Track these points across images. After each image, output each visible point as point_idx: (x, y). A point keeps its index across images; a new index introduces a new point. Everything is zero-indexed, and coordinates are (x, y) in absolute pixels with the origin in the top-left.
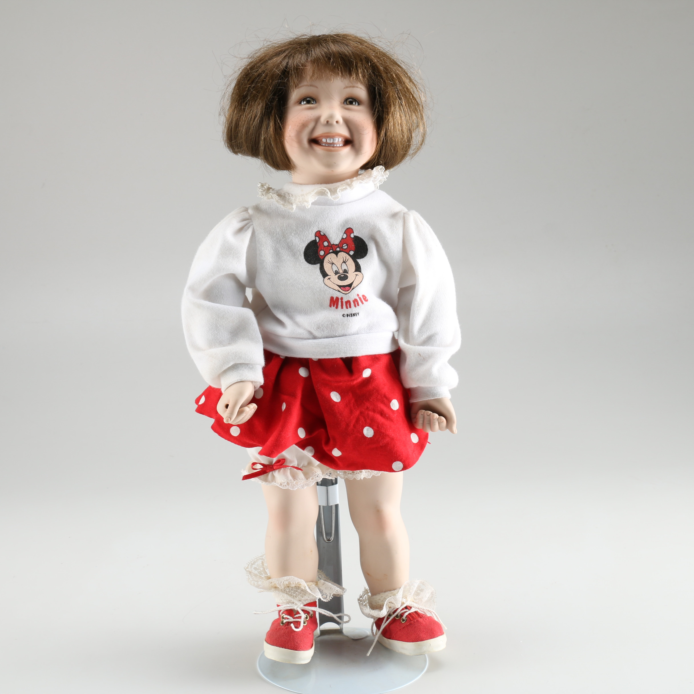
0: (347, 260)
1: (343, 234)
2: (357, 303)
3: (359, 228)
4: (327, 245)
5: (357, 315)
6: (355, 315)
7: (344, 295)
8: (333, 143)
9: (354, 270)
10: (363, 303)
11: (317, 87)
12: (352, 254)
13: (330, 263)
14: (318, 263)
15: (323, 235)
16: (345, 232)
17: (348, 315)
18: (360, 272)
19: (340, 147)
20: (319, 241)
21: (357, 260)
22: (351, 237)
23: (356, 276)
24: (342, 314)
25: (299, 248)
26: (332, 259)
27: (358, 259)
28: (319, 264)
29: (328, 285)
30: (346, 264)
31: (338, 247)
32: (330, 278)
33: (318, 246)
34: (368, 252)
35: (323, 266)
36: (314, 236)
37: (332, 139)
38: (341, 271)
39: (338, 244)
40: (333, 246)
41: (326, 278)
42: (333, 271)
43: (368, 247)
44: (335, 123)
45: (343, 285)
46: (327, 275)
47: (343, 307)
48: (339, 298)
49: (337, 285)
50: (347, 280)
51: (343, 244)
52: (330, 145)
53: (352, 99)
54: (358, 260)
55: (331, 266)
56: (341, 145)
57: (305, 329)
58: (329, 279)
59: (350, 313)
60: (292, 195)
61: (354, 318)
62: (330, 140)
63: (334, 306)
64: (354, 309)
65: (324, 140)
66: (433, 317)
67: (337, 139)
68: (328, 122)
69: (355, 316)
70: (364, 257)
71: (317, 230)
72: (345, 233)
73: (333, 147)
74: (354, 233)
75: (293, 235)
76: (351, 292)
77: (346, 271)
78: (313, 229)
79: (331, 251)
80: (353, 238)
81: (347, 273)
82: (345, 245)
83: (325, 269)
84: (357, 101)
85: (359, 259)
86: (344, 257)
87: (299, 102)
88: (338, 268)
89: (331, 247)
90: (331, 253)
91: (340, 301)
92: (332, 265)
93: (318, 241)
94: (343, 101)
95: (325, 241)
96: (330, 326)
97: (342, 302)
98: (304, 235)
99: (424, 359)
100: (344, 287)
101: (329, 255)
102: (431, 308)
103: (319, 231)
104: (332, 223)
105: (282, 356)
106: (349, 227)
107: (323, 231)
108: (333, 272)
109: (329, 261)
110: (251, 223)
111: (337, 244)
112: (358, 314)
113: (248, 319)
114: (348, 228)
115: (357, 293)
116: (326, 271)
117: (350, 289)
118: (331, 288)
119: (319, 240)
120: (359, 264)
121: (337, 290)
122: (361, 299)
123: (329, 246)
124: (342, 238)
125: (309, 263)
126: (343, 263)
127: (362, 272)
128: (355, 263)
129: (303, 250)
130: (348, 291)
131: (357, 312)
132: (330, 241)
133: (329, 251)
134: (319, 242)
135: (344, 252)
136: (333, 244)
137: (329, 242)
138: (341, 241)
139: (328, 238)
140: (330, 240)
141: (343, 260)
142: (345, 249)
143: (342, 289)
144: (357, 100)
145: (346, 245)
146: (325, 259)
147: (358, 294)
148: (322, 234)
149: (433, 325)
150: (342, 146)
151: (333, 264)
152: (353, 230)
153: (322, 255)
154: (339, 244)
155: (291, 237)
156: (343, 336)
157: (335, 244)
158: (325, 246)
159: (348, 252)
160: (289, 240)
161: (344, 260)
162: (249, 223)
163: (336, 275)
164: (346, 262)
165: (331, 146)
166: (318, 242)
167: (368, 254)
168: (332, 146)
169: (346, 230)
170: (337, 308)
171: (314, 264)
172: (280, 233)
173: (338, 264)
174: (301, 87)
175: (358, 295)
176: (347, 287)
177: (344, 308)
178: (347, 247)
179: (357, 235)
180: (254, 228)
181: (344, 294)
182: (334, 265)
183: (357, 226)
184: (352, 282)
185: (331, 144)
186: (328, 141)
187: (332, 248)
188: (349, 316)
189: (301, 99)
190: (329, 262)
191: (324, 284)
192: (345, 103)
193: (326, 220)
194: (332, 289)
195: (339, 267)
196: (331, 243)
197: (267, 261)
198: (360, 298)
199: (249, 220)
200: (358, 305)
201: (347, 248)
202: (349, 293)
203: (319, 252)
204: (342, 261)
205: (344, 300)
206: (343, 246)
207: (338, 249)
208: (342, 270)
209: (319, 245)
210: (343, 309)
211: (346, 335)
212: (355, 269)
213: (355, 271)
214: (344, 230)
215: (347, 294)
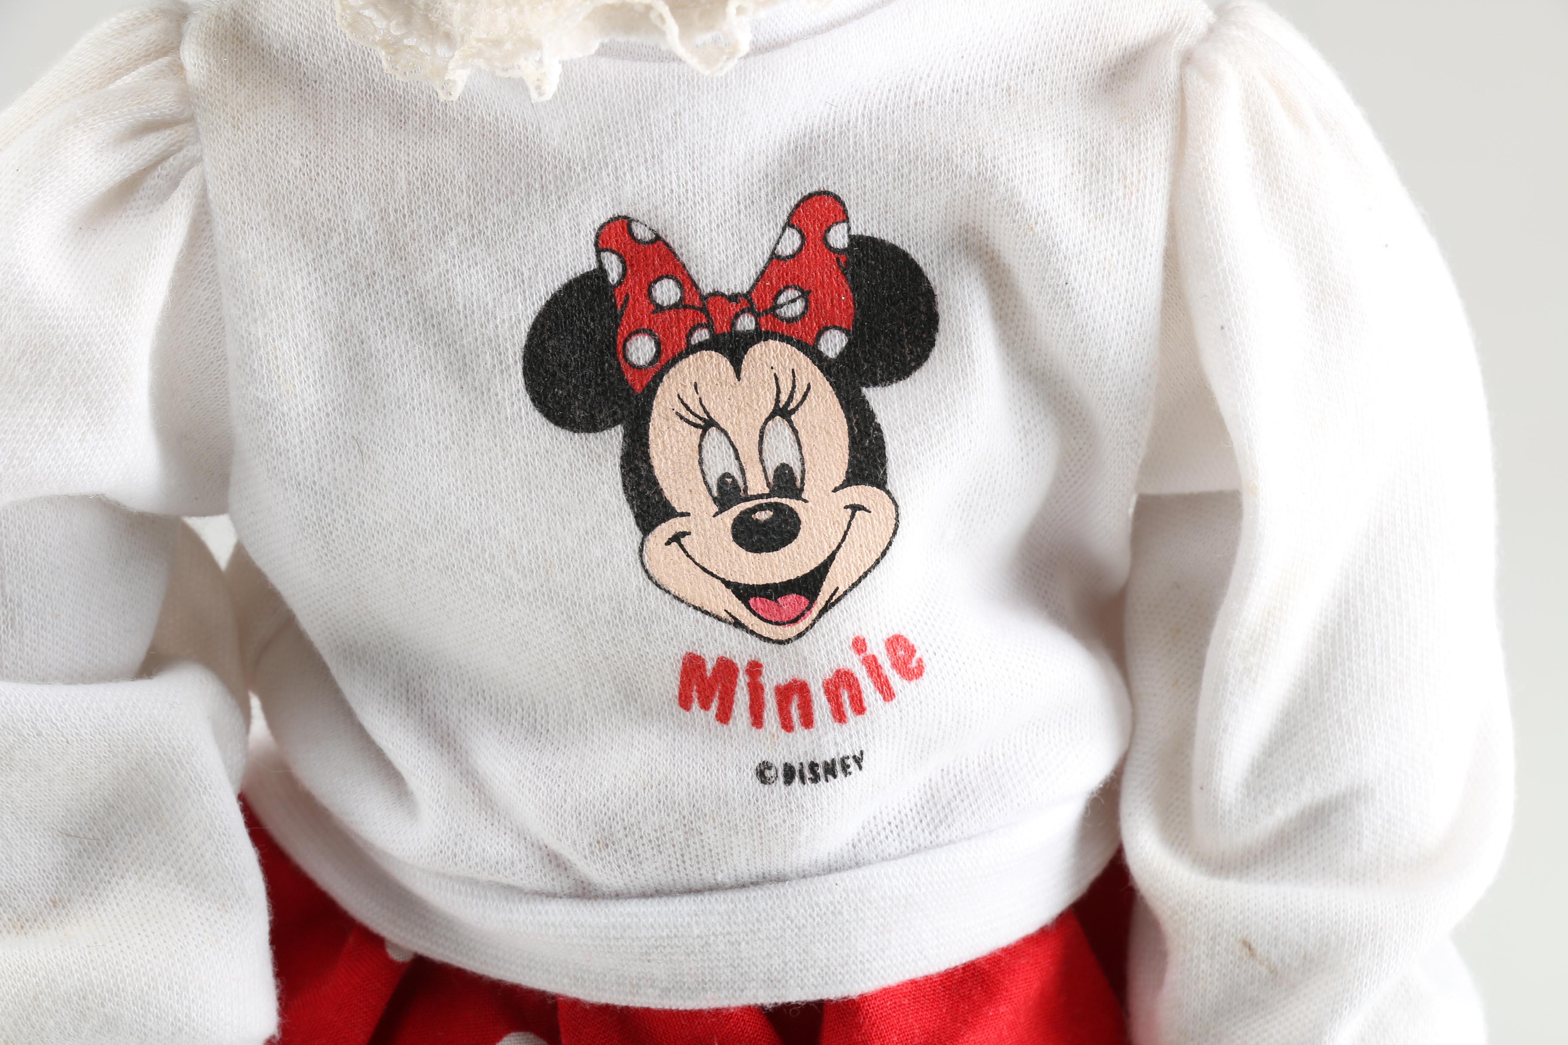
0: (798, 396)
1: (779, 230)
2: (852, 698)
3: (883, 190)
4: (672, 302)
5: (853, 767)
6: (838, 767)
7: (768, 646)
9: (839, 474)
10: (887, 692)
12: (838, 350)
13: (692, 418)
14: (615, 423)
15: (652, 242)
16: (791, 216)
17: (789, 774)
18: (880, 483)
20: (624, 275)
21: (864, 390)
22: (830, 248)
23: (853, 516)
24: (759, 761)
25: (491, 326)
26: (702, 389)
27: (875, 384)
28: (619, 428)
29: (665, 581)
30: (790, 423)
31: (743, 312)
32: (684, 534)
33: (614, 306)
34: (940, 338)
35: (647, 446)
36: (592, 249)
38: (757, 484)
39: (746, 288)
40: (711, 308)
41: (658, 530)
42: (706, 483)
43: (943, 307)
45: (762, 582)
46: (667, 512)
47: (765, 715)
48: (739, 666)
49: (727, 584)
50: (793, 545)
51: (780, 293)
54: (875, 396)
55: (696, 439)
57: (521, 835)
58: (677, 538)
59: (806, 761)
61: (827, 788)
63: (705, 706)
64: (830, 736)
66: (1345, 691)
69: (840, 774)
70: (915, 368)
71: (610, 215)
72: (792, 226)
74: (852, 218)
75: (454, 243)
76: (812, 625)
77: (793, 478)
78: (585, 207)
79: (702, 335)
80: (845, 250)
81: (797, 494)
82: (791, 294)
83: (655, 462)
85: (879, 389)
86: (781, 378)
88: (737, 458)
89: (703, 309)
90: (702, 346)
91: (743, 680)
92: (702, 436)
93: (614, 276)
95: (660, 278)
96: (680, 832)
97: (756, 690)
98: (521, 243)
99: (1273, 971)
100: (769, 597)
101: (684, 364)
102: (1333, 637)
103: (626, 217)
104: (704, 168)
105: (396, 947)
106: (815, 188)
107: (646, 219)
108: (703, 487)
109: (688, 408)
110: (190, 151)
111: (738, 290)
112: (858, 761)
113: (171, 761)
114: (811, 195)
115: (849, 633)
116: (663, 484)
117: (809, 608)
118: (689, 605)
119: (625, 270)
120: (878, 428)
121: (724, 615)
122: (878, 667)
123: (685, 307)
124: (775, 257)
125: (557, 424)
126: (771, 417)
127: (889, 487)
128: (849, 420)
129: (521, 338)
130: (795, 621)
131: (849, 753)
132: (695, 278)
133: (690, 334)
134: (620, 283)
135: (782, 339)
136: (715, 294)
137: (686, 282)
138: (763, 273)
139: (684, 259)
140: (692, 272)
141: (777, 401)
142: (791, 321)
143: (755, 614)
145: (797, 294)
146: (659, 392)
147: (864, 634)
148: (641, 232)
149: (1343, 744)
151: (708, 424)
152: (843, 204)
153: (642, 363)
154: (749, 292)
155: (443, 257)
156: (758, 882)
157: (724, 290)
158: (660, 308)
159: (810, 341)
160: (428, 278)
161: (784, 398)
162: (180, 149)
163: (721, 512)
164: (794, 411)
166: (614, 287)
167: (936, 349)
169: (797, 206)
170: (724, 716)
171: (588, 431)
172: (371, 232)
173: (739, 424)
175: (859, 645)
176: (792, 598)
177: (766, 724)
178: (806, 307)
179: (868, 234)
180: (210, 187)
181: (768, 640)
182: (713, 431)
183: (868, 182)
184: (821, 560)
187: (708, 316)
188: (797, 779)
190: (684, 412)
191: (642, 575)
193: (665, 156)
194: (695, 608)
195: (748, 450)
196: (701, 285)
197: (285, 409)
198: (874, 658)
199: (180, 128)
200: (859, 708)
201: (803, 313)
202: (800, 635)
203: (624, 346)
204: (771, 407)
205: (771, 680)
206: (782, 299)
207: (746, 323)
208: (764, 470)
209: (626, 301)
210: (761, 731)
211: (780, 879)
212: (850, 464)
213: (847, 483)
214: (787, 208)
215: (788, 641)
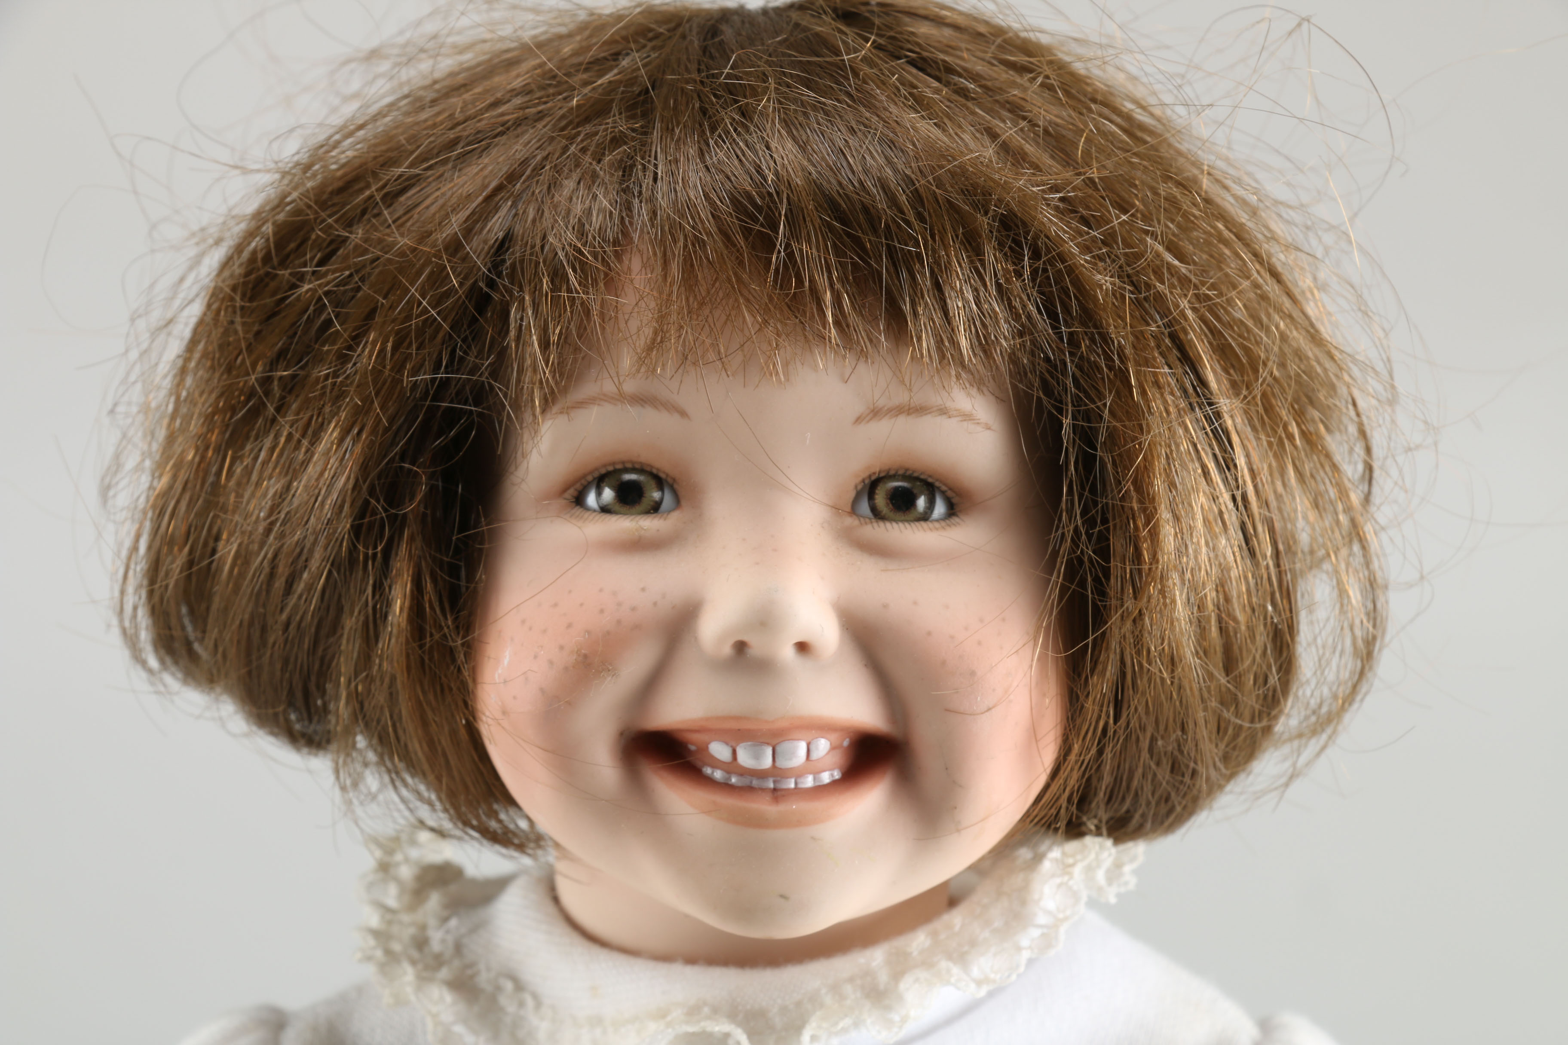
8: (776, 772)
11: (683, 414)
19: (820, 790)
37: (769, 751)
44: (788, 653)
52: (755, 783)
53: (906, 477)
56: (826, 778)
60: (538, 1004)
62: (757, 757)
65: (719, 750)
67: (802, 747)
68: (741, 647)
73: (777, 794)
84: (943, 493)
87: (572, 492)
94: (853, 494)
144: (937, 484)
150: (834, 783)
165: (763, 790)
168: (771, 785)
174: (581, 404)
185: (762, 774)
186: (745, 758)
189: (584, 476)
192: (864, 507)
